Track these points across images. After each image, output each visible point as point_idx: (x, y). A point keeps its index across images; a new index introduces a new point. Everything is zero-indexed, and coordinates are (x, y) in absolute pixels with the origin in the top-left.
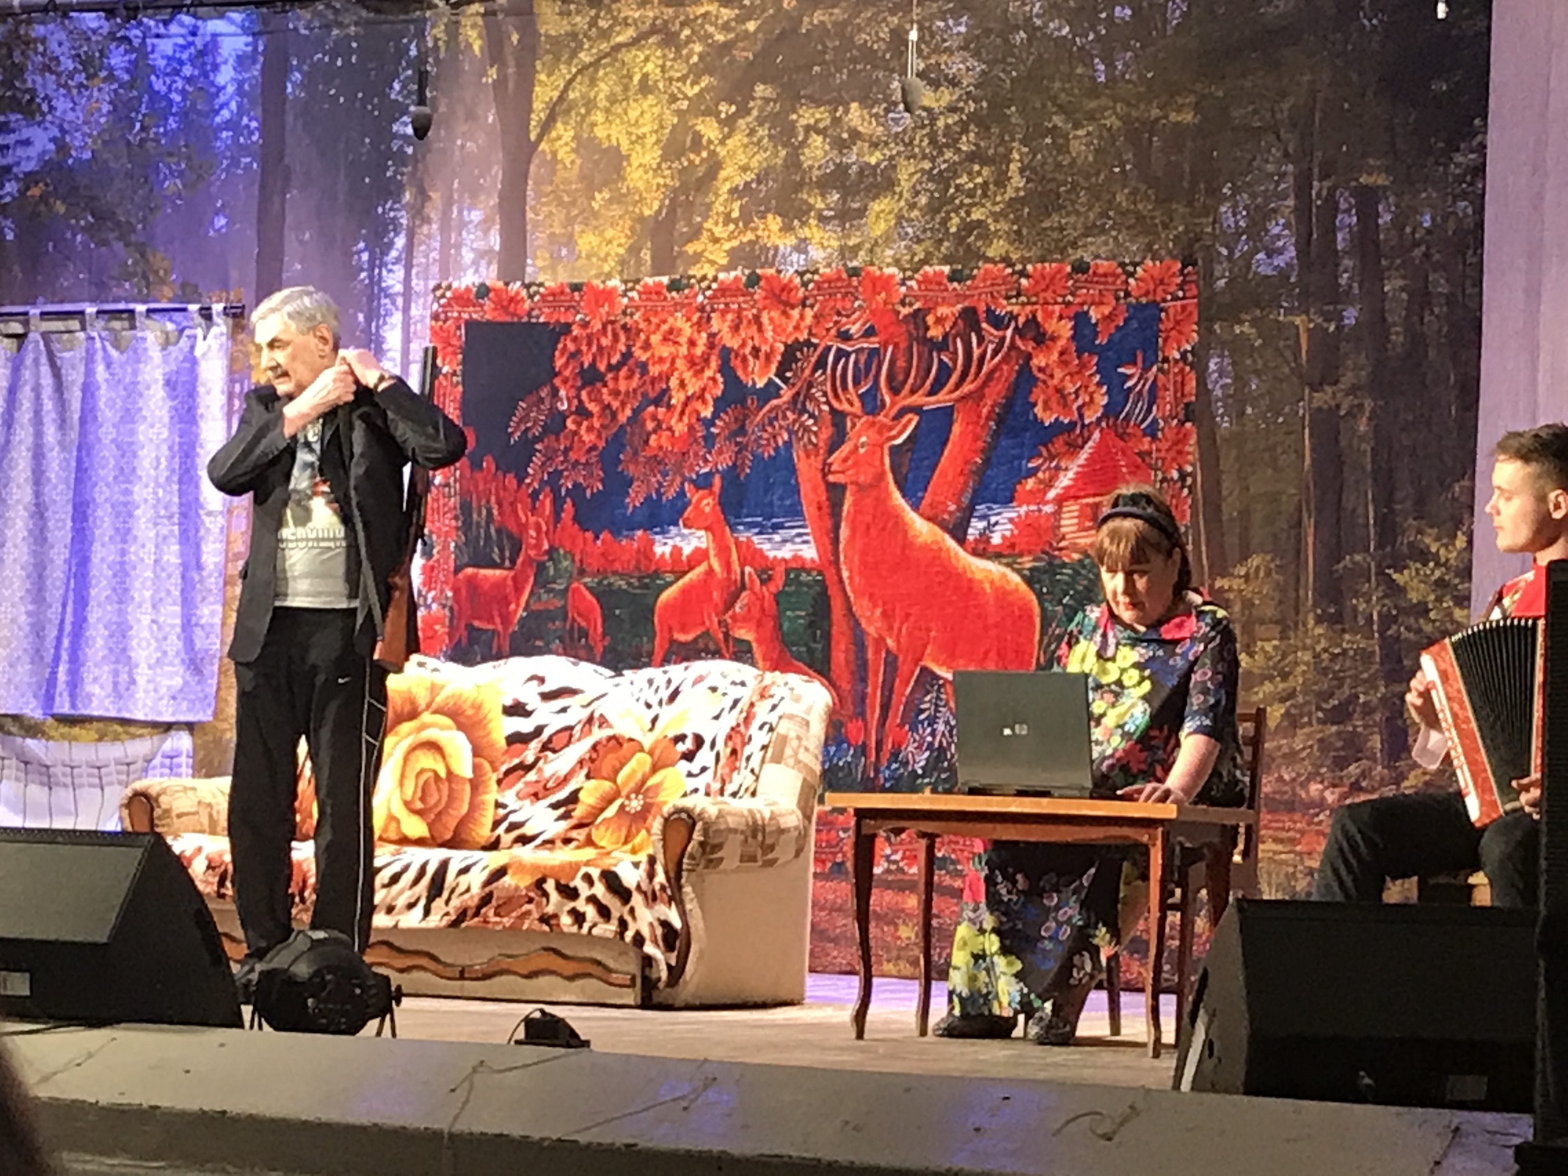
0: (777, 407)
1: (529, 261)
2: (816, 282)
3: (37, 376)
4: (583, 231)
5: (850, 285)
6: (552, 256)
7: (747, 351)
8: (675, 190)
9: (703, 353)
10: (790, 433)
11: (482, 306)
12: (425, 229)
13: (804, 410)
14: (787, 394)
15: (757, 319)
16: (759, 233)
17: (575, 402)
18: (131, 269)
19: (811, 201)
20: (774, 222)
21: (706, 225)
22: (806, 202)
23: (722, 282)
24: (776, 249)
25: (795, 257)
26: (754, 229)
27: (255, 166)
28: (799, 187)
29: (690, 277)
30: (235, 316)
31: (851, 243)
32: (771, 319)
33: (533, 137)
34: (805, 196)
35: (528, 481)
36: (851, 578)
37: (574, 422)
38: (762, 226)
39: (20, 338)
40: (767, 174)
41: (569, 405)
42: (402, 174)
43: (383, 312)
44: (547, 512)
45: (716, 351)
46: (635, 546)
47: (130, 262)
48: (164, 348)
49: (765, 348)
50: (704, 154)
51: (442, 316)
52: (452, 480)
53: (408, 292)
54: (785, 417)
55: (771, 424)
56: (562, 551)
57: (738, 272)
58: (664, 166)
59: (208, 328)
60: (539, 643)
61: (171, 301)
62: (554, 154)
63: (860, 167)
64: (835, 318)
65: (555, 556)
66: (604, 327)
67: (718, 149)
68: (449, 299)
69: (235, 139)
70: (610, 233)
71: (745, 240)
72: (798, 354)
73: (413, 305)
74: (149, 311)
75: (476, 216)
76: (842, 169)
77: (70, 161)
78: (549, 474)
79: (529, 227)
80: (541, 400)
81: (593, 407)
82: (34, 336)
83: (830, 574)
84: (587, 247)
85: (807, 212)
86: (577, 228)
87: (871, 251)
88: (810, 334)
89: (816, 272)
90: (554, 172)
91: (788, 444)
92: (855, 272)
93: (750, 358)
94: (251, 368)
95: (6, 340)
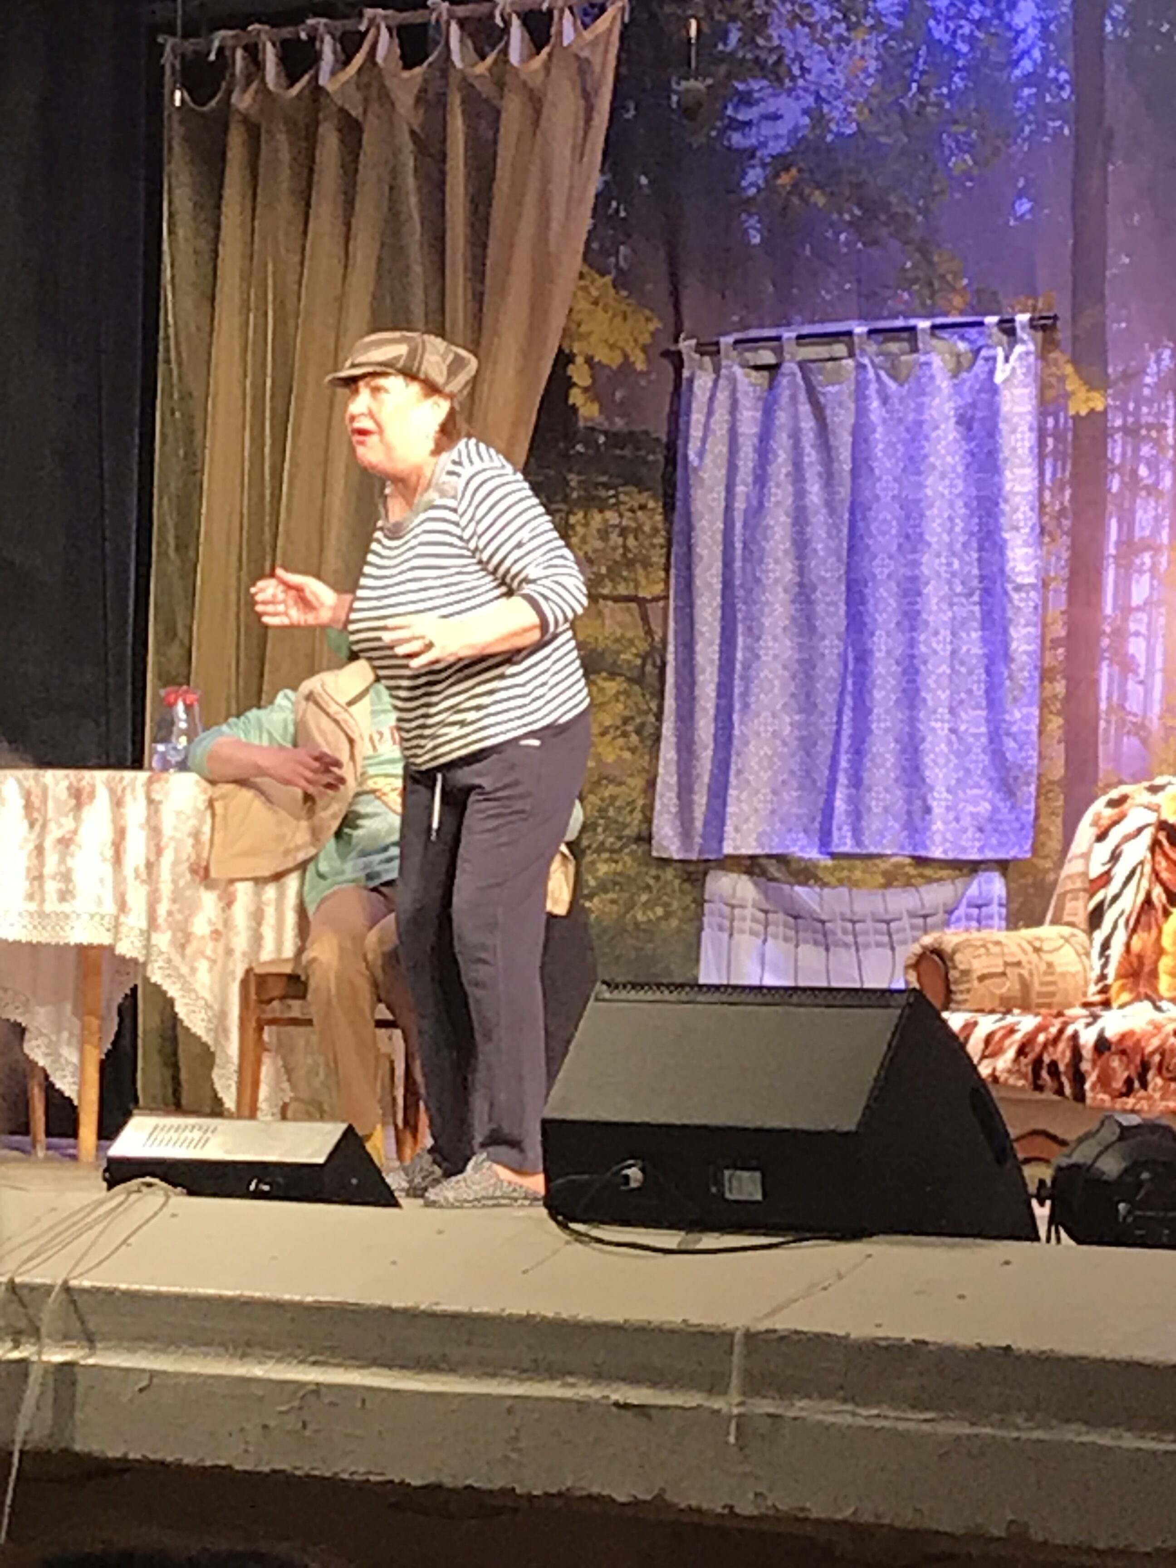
3: (796, 418)
18: (910, 275)
27: (1066, 131)
30: (1044, 328)
39: (773, 370)
47: (908, 265)
48: (955, 376)
59: (1011, 346)
61: (962, 313)
69: (1039, 96)
74: (934, 327)
77: (829, 138)
82: (789, 366)
94: (1068, 395)
95: (755, 374)
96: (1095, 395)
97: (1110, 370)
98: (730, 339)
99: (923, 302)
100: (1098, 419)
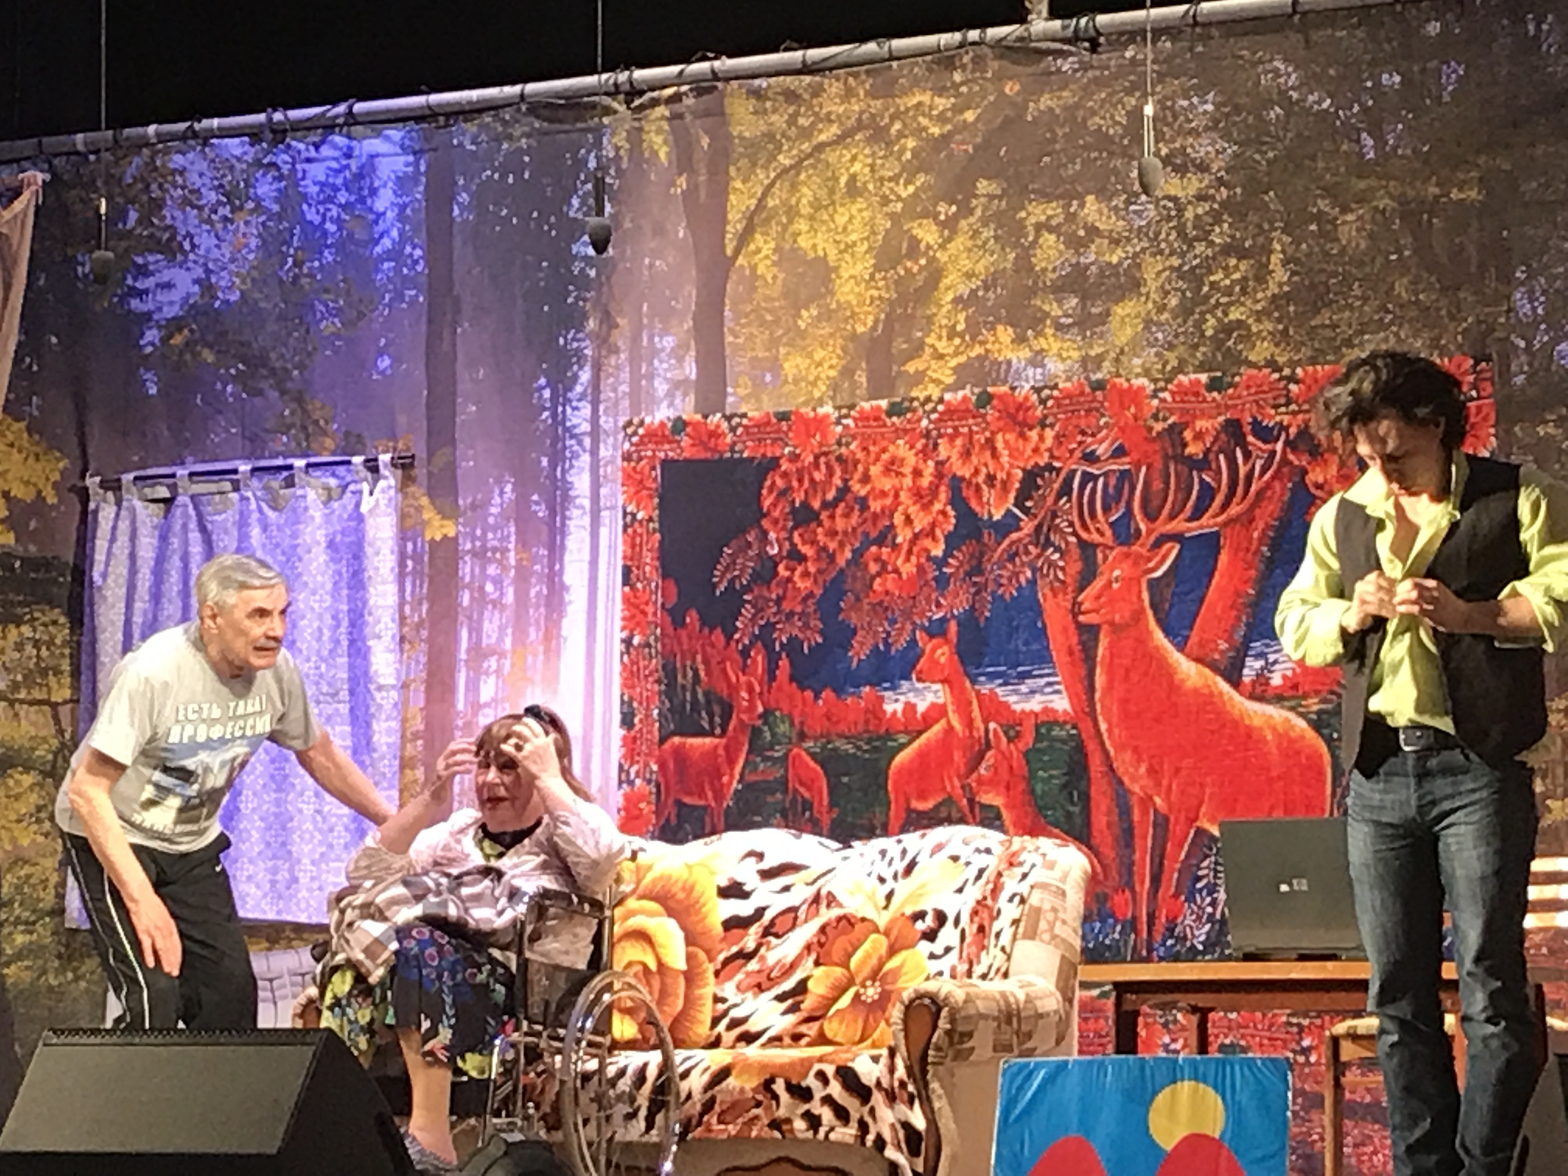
0: (1020, 540)
1: (730, 390)
2: (1056, 399)
3: (186, 543)
4: (789, 354)
5: (1094, 400)
6: (754, 385)
7: (980, 479)
8: (890, 303)
9: (931, 484)
10: (1034, 570)
11: (678, 442)
12: (613, 361)
13: (1048, 543)
14: (1028, 526)
15: (990, 443)
16: (989, 346)
17: (787, 545)
18: (288, 421)
19: (1046, 308)
20: (1005, 334)
21: (929, 341)
22: (1040, 310)
23: (949, 403)
24: (1009, 363)
25: (1030, 372)
26: (983, 343)
27: (421, 299)
28: (1033, 292)
29: (913, 400)
30: (403, 466)
31: (1093, 353)
32: (1006, 442)
33: (729, 252)
34: (1039, 303)
35: (736, 636)
36: (1110, 730)
37: (787, 568)
38: (991, 339)
39: (168, 502)
40: (994, 280)
41: (781, 550)
42: (585, 300)
43: (568, 455)
44: (760, 669)
45: (946, 480)
46: (862, 704)
47: (287, 412)
48: (326, 506)
49: (1001, 476)
50: (923, 262)
51: (635, 456)
52: (652, 640)
53: (596, 432)
54: (1027, 553)
55: (1011, 560)
56: (778, 714)
57: (967, 391)
58: (877, 276)
59: (375, 482)
60: (758, 819)
61: (334, 454)
62: (754, 268)
63: (1102, 268)
64: (1079, 438)
65: (771, 719)
66: (817, 457)
67: (938, 255)
68: (642, 436)
69: (397, 270)
70: (819, 355)
71: (973, 355)
72: (1039, 481)
73: (602, 446)
74: (308, 465)
75: (669, 342)
76: (1080, 270)
77: (217, 304)
78: (761, 627)
79: (728, 352)
80: (749, 545)
81: (807, 550)
82: (182, 499)
83: (1086, 726)
84: (795, 371)
85: (1042, 321)
86: (783, 350)
87: (1117, 360)
88: (1052, 457)
89: (1055, 387)
90: (754, 289)
91: (1033, 582)
92: (1099, 386)
93: (984, 487)
94: (425, 524)
95: (153, 506)
96: (448, 523)
97: (461, 502)
98: (131, 476)
99: (299, 444)
100: (450, 542)
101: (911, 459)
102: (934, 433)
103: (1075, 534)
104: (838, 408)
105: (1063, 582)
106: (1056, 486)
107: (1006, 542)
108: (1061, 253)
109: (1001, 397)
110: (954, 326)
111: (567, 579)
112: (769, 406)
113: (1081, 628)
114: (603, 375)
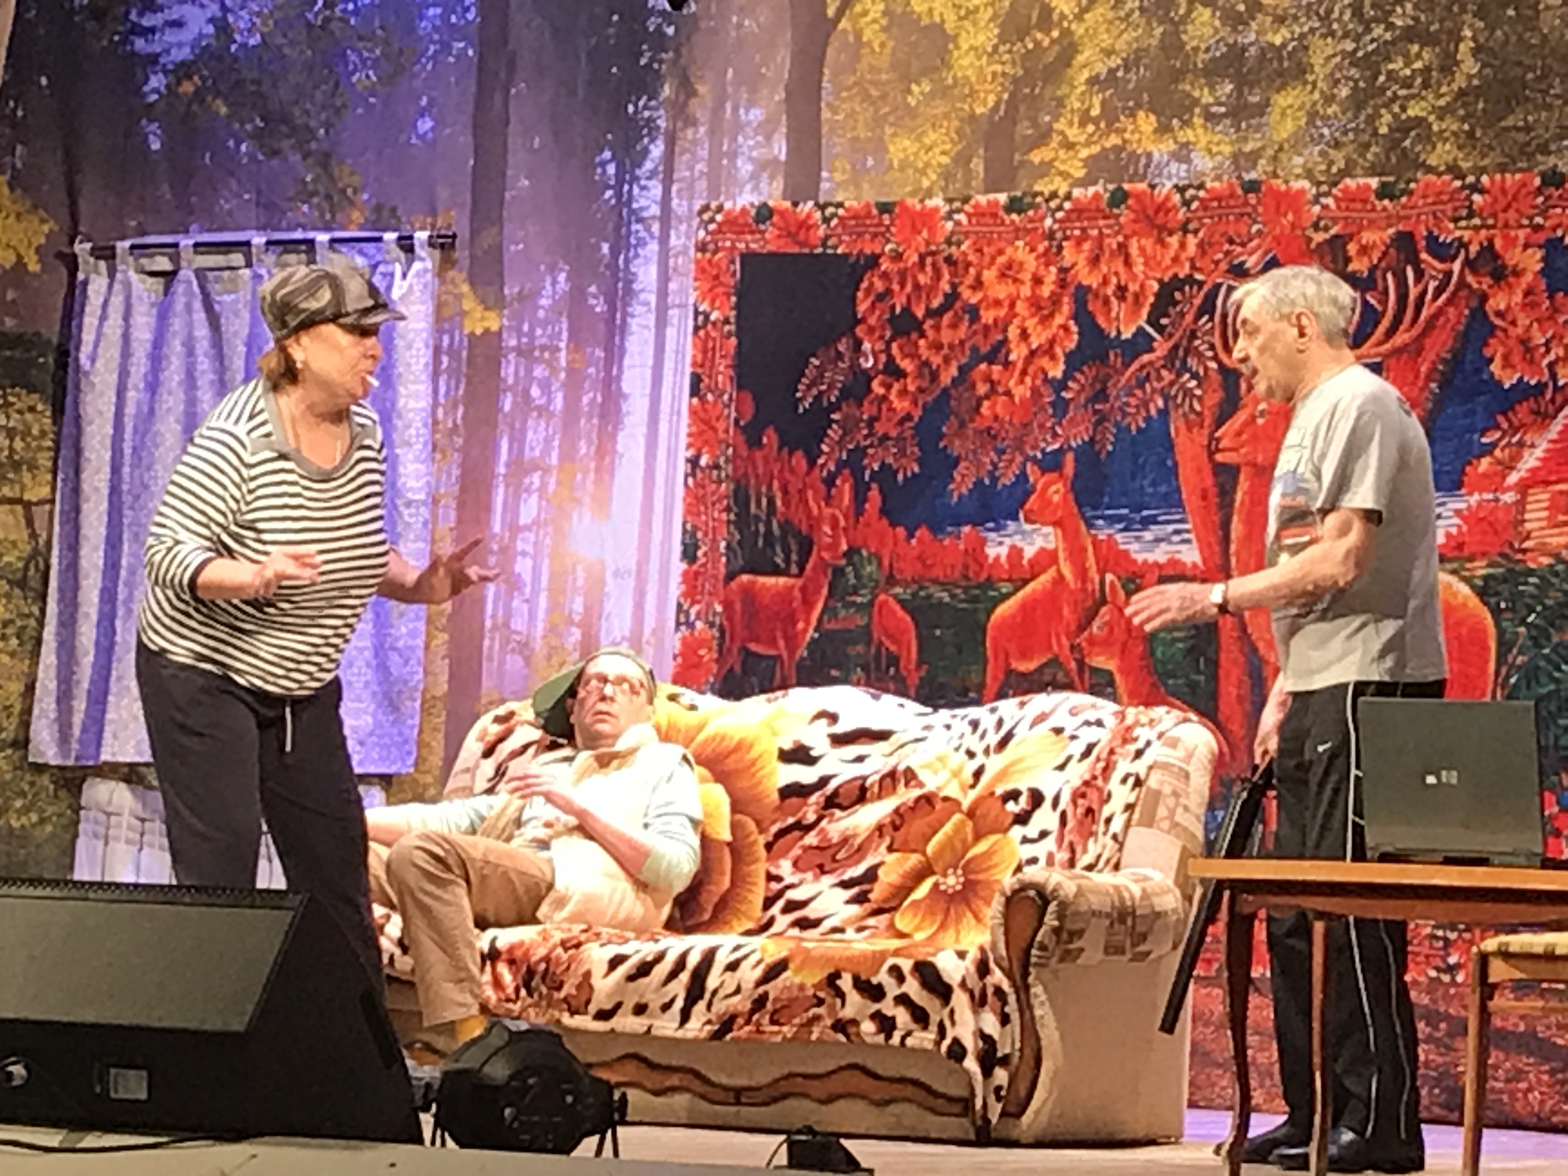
0: (1151, 363)
1: (824, 174)
2: (1202, 200)
3: (190, 325)
4: (895, 135)
5: (1246, 203)
6: (854, 170)
7: (1110, 291)
8: (1016, 80)
9: (1053, 293)
10: (1166, 398)
11: (763, 232)
12: (690, 133)
13: (1185, 368)
14: (1161, 347)
15: (1123, 248)
16: (1127, 136)
17: (883, 358)
18: (310, 187)
19: (1196, 94)
20: (1147, 122)
21: (1057, 126)
22: (1189, 95)
23: (1078, 200)
24: (1149, 156)
25: (1174, 167)
26: (1121, 131)
27: (470, 53)
28: (1180, 75)
29: (1036, 195)
30: (442, 246)
31: (1248, 148)
32: (1142, 250)
33: (831, 12)
34: (1188, 88)
35: (821, 461)
37: (883, 384)
38: (1130, 128)
39: (169, 277)
40: (1138, 60)
41: (876, 363)
42: (660, 62)
43: (633, 241)
44: (846, 501)
45: (1070, 290)
46: (962, 547)
47: (308, 179)
49: (1133, 287)
50: (1055, 34)
51: (711, 246)
52: (722, 461)
53: (666, 216)
54: (1160, 378)
55: (1142, 387)
56: (865, 553)
57: (1099, 188)
58: (1002, 48)
59: (409, 264)
60: (834, 673)
61: (362, 228)
62: (858, 35)
63: (1262, 49)
64: (1226, 247)
65: (856, 558)
66: (922, 258)
67: (1074, 27)
68: (720, 225)
69: (445, 17)
70: (931, 137)
71: (1108, 145)
72: (1178, 295)
73: (673, 233)
74: (333, 241)
75: (756, 115)
76: (1237, 52)
77: (234, 48)
78: (849, 451)
79: (825, 130)
80: (840, 356)
81: (907, 365)
82: (186, 273)
84: (901, 155)
85: (1190, 109)
86: (889, 130)
87: (1275, 158)
88: (1193, 267)
89: (1201, 186)
90: (856, 57)
91: (1164, 413)
92: (1252, 187)
93: (1113, 299)
94: (463, 314)
95: (150, 280)
96: (492, 315)
97: (506, 291)
98: (127, 244)
99: (322, 215)
100: (493, 338)
101: (1031, 263)
102: (1059, 235)
103: (1215, 358)
104: (950, 201)
105: (1199, 414)
106: (1197, 302)
107: (1135, 366)
108: (1217, 31)
109: (1139, 197)
110: (1088, 110)
111: (626, 387)
112: (870, 195)
113: (1220, 469)
114: (677, 149)
